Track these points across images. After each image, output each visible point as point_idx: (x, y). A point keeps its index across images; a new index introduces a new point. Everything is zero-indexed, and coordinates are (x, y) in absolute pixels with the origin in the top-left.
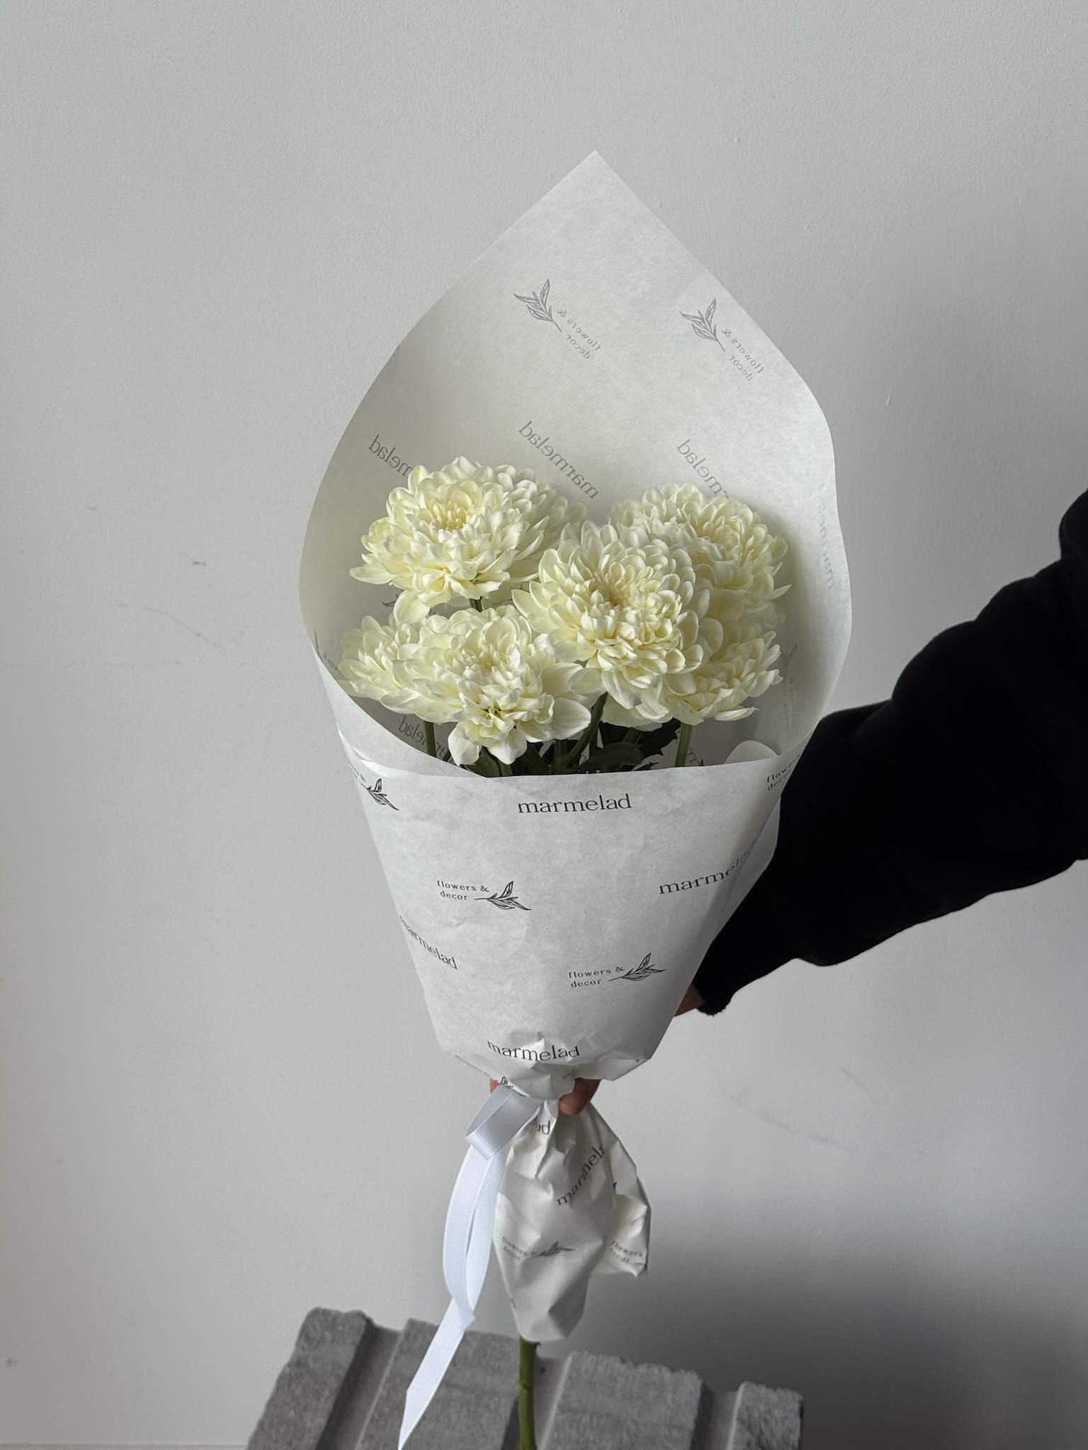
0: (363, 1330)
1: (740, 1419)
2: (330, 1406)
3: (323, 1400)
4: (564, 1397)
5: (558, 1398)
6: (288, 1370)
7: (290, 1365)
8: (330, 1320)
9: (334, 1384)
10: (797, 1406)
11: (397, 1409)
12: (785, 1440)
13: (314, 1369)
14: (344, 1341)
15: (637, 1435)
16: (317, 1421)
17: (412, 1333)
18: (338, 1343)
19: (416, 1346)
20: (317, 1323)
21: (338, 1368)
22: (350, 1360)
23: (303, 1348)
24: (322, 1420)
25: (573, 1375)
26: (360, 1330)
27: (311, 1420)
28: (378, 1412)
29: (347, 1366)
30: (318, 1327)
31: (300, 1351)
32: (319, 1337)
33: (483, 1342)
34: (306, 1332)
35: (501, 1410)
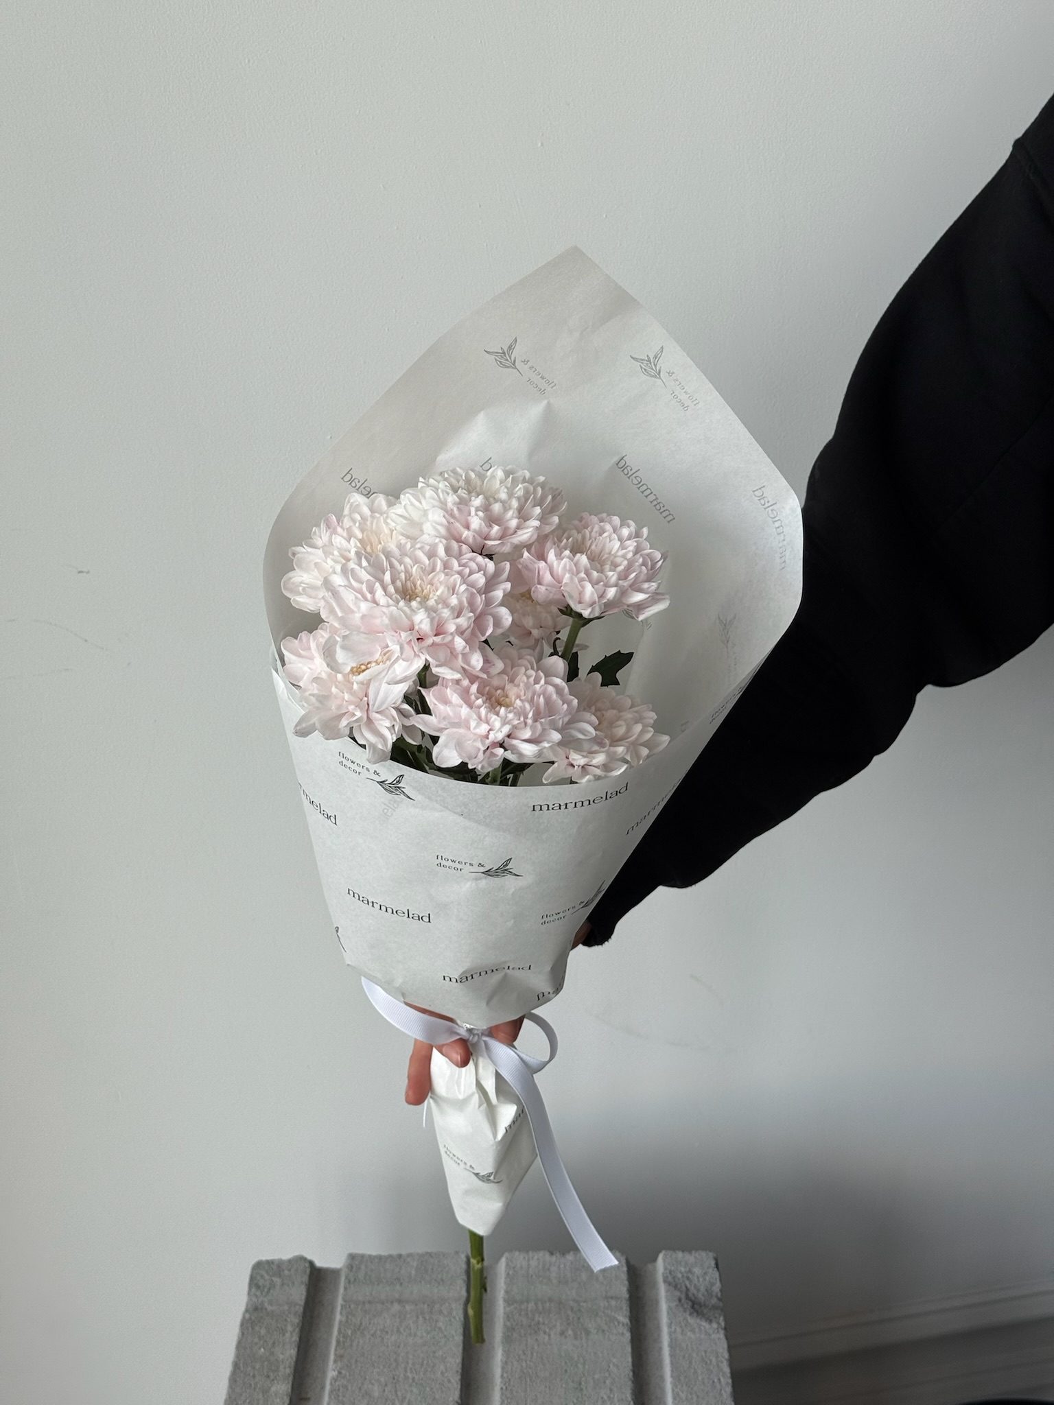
0: (308, 1271)
1: (665, 1281)
2: (295, 1338)
3: (288, 1335)
4: (507, 1292)
5: (501, 1294)
6: (247, 1316)
8: (275, 1268)
9: (294, 1320)
10: (713, 1263)
11: (358, 1329)
12: (709, 1292)
13: (272, 1311)
14: (293, 1283)
15: (580, 1310)
16: (287, 1354)
17: (354, 1265)
18: (288, 1286)
19: (361, 1275)
20: (263, 1273)
21: (295, 1306)
22: (303, 1297)
23: (256, 1296)
24: (292, 1351)
25: (511, 1273)
26: (306, 1272)
27: (282, 1354)
28: (342, 1335)
29: (302, 1303)
30: (265, 1275)
31: (254, 1299)
32: (267, 1283)
33: (422, 1262)
34: (255, 1282)
35: (454, 1313)
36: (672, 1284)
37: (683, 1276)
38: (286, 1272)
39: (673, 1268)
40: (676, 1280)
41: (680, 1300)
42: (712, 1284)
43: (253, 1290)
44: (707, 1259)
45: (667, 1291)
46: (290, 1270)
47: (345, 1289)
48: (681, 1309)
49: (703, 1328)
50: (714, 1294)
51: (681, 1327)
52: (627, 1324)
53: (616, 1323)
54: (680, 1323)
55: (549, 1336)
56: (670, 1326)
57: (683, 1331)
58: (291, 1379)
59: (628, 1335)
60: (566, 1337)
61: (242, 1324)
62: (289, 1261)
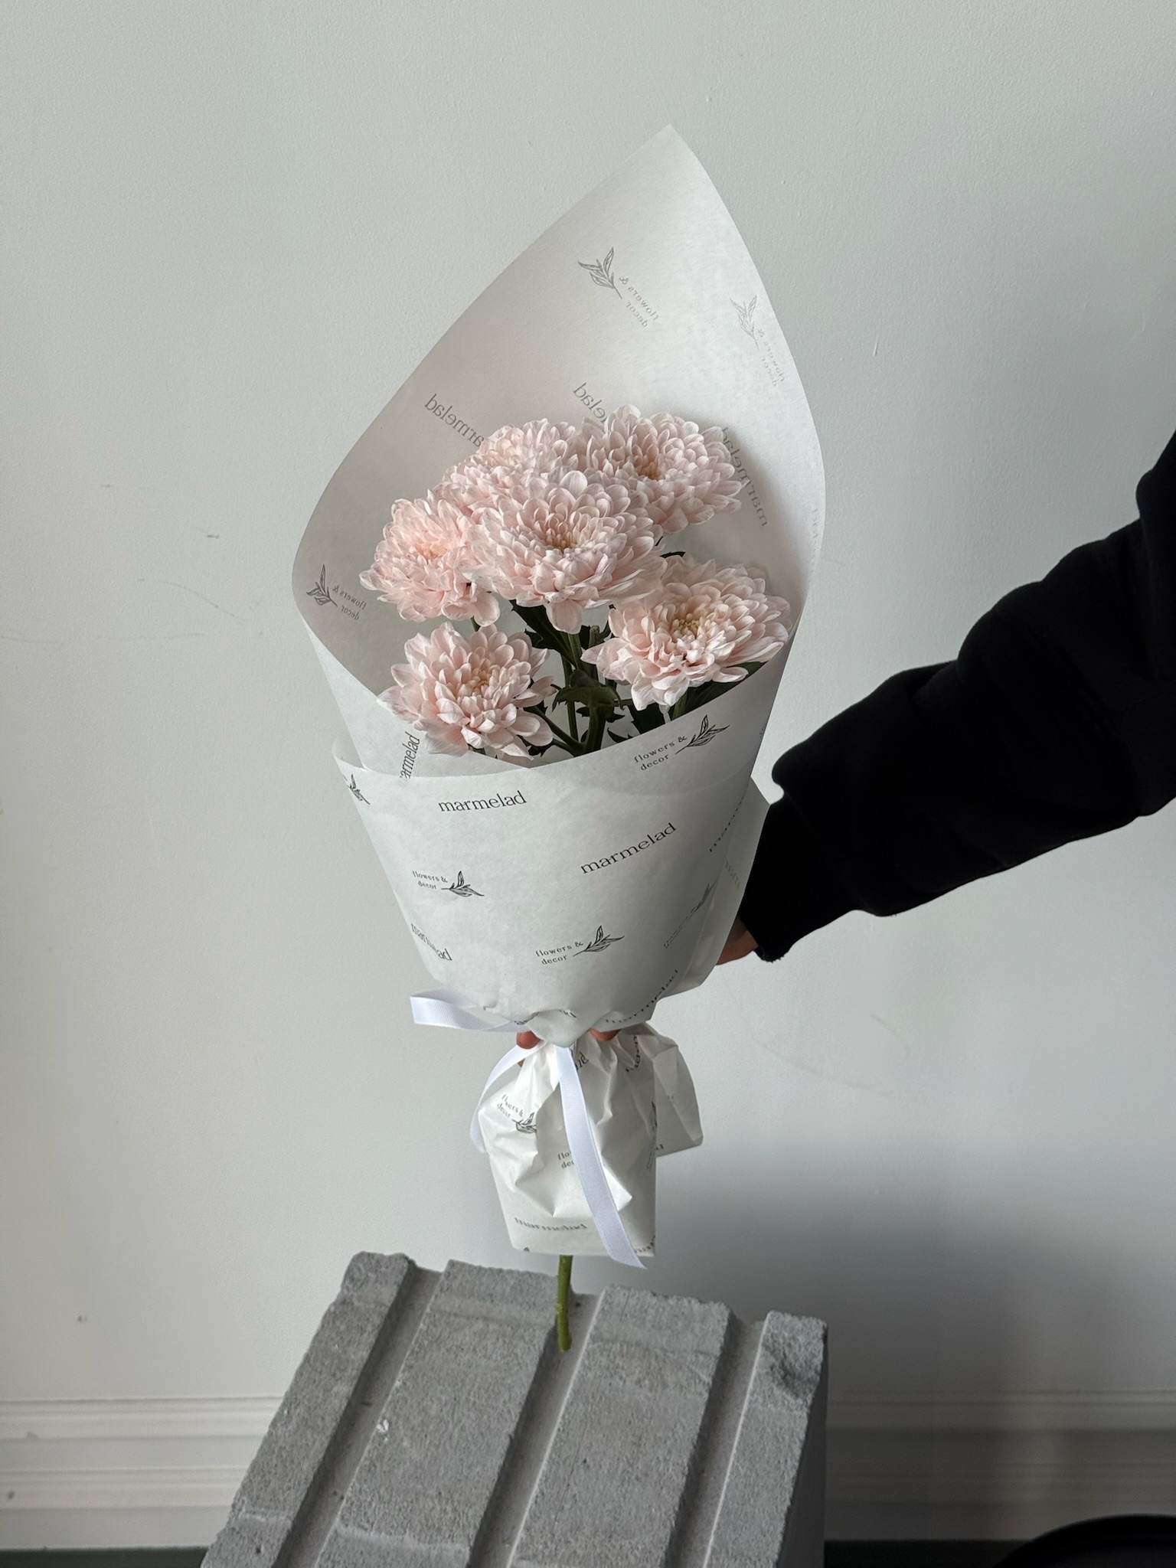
0: (405, 1271)
1: (764, 1345)
2: (372, 1340)
3: (365, 1335)
4: (596, 1328)
5: (591, 1329)
6: (333, 1309)
7: (334, 1304)
8: (373, 1262)
9: (377, 1320)
10: (821, 1332)
11: (436, 1341)
12: (808, 1363)
13: (358, 1308)
14: (386, 1282)
15: (664, 1361)
16: (360, 1354)
17: (452, 1273)
18: (381, 1284)
19: (455, 1285)
20: (361, 1266)
21: (381, 1307)
22: (392, 1299)
23: (348, 1288)
24: (365, 1353)
25: (606, 1308)
26: (402, 1271)
27: (354, 1353)
28: (418, 1345)
29: (389, 1304)
30: (362, 1268)
31: (346, 1292)
32: (363, 1278)
33: (520, 1280)
34: (351, 1274)
35: (535, 1342)
36: (771, 1349)
37: (784, 1343)
38: (383, 1269)
39: (776, 1332)
40: (776, 1345)
41: (772, 1368)
42: (814, 1356)
43: (347, 1282)
44: (816, 1327)
45: (763, 1355)
46: (387, 1268)
47: (436, 1296)
48: (771, 1378)
49: (786, 1403)
50: (813, 1367)
51: (764, 1397)
52: (708, 1384)
53: (697, 1381)
54: (764, 1392)
55: (625, 1382)
56: (752, 1395)
57: (764, 1402)
58: (355, 1382)
59: (706, 1395)
60: (641, 1387)
61: (325, 1317)
62: (390, 1258)
